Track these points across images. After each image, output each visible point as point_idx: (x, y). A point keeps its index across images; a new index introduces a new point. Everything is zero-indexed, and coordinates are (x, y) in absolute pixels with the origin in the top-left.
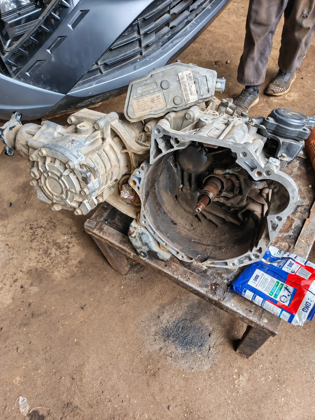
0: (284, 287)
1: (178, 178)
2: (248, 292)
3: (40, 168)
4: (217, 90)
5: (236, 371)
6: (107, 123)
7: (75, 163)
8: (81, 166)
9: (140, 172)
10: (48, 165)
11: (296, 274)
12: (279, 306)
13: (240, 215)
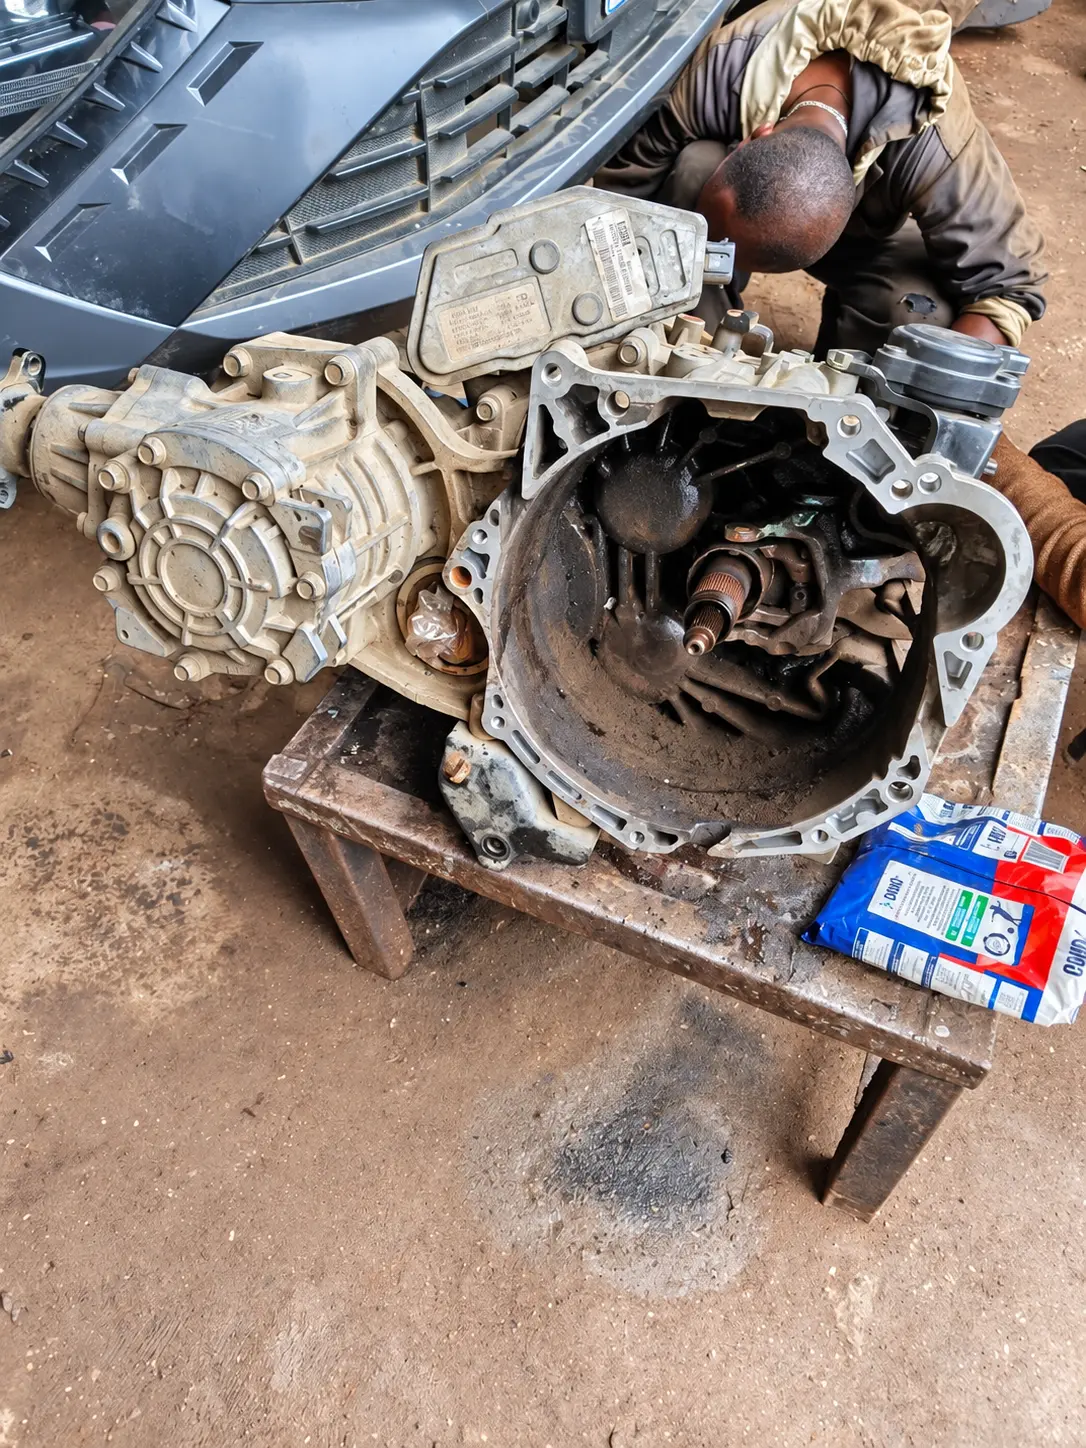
0: (988, 906)
1: (599, 576)
2: (873, 937)
3: (140, 515)
4: (711, 277)
5: (833, 1271)
6: (367, 367)
7: (272, 482)
8: (294, 493)
9: (485, 535)
10: (170, 498)
11: (1023, 860)
12: (987, 970)
13: (815, 686)
